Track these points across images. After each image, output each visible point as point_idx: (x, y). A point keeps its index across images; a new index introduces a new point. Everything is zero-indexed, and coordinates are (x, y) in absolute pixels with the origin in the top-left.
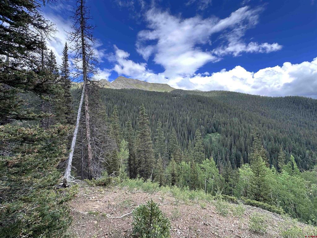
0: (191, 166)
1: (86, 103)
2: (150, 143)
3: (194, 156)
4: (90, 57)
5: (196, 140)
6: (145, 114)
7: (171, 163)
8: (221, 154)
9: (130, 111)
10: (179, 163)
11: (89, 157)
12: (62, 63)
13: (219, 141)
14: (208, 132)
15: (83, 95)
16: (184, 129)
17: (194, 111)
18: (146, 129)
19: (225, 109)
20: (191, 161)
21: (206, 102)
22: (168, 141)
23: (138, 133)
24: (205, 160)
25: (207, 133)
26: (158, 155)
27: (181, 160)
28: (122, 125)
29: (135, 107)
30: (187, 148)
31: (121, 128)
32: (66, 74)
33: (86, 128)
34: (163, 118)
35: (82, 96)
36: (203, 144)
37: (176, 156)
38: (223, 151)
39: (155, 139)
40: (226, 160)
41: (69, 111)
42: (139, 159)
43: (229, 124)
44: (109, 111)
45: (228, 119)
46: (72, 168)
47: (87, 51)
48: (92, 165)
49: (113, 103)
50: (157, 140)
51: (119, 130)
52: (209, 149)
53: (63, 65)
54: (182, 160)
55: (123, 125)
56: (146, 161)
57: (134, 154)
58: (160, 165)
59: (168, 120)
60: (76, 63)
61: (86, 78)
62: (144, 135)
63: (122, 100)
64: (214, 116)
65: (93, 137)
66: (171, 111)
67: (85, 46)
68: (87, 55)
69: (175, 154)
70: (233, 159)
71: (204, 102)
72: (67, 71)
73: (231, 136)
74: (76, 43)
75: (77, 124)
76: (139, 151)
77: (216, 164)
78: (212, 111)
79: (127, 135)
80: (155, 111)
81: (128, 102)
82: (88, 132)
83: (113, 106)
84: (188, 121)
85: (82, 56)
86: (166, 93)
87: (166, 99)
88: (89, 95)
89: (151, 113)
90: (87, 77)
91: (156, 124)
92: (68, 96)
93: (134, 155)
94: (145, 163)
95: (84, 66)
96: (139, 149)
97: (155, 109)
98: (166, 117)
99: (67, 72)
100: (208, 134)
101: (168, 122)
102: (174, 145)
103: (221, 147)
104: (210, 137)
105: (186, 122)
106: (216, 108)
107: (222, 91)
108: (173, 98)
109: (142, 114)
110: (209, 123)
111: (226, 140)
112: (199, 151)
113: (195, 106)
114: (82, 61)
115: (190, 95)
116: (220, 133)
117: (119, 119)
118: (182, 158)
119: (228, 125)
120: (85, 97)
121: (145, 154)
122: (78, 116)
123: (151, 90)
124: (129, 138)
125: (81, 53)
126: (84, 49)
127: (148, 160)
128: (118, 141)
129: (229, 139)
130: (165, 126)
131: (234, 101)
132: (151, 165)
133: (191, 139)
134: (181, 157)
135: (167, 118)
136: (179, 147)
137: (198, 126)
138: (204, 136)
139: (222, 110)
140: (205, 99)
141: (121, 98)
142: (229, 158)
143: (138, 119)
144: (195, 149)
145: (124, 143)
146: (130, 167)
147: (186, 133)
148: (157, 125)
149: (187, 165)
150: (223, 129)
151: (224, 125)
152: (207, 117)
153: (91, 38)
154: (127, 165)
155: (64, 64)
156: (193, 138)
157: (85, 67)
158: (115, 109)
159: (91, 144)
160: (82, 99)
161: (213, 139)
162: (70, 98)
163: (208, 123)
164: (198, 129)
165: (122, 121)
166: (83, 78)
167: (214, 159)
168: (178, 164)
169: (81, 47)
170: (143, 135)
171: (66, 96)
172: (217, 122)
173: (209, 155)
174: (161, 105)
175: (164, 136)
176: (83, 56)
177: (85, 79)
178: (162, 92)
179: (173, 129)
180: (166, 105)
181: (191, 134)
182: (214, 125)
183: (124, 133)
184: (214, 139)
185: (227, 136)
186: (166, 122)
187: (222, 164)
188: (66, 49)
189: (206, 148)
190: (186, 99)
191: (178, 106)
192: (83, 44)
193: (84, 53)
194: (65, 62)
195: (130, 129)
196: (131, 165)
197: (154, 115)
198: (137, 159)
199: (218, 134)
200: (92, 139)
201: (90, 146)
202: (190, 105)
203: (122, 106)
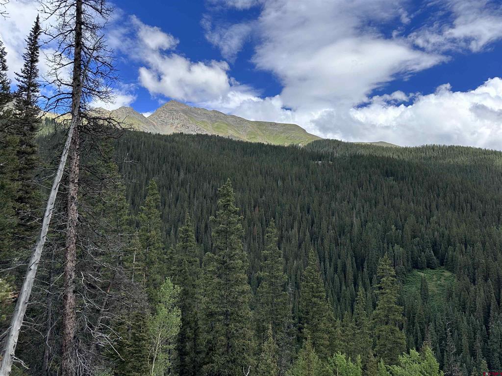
0: (364, 368)
1: (72, 175)
2: (243, 292)
3: (372, 336)
4: (95, 54)
5: (380, 288)
6: (233, 207)
7: (302, 353)
8: (456, 334)
9: (192, 196)
10: (326, 358)
11: (67, 331)
12: (23, 68)
13: (450, 295)
14: (416, 266)
15: (66, 156)
16: (343, 253)
17: (373, 201)
18: (235, 249)
19: (466, 201)
20: (364, 351)
21: (410, 178)
22: (297, 287)
23: (210, 260)
24: (408, 353)
25: (414, 267)
26: (264, 329)
27: (332, 348)
28: (168, 233)
29: (206, 185)
30: (353, 311)
31: (164, 242)
32: (29, 96)
33: (67, 245)
34: (284, 217)
35: (63, 157)
36: (400, 303)
37: (319, 334)
38: (464, 325)
39: (259, 280)
40: (473, 354)
41: (27, 193)
42: (210, 337)
43: (479, 244)
44: (135, 191)
45: (478, 231)
46: (14, 363)
47: (86, 39)
48: (71, 353)
49: (147, 170)
50: (264, 284)
51: (157, 249)
52: (419, 317)
53: (23, 72)
54: (336, 346)
55: (172, 232)
56: (229, 346)
57: (196, 322)
58: (269, 361)
59: (296, 225)
60: (56, 69)
61: (79, 110)
62: (227, 268)
63: (172, 164)
64: (435, 217)
65: (83, 270)
66: (306, 199)
67: (82, 26)
68: (86, 50)
69: (315, 329)
70: (496, 355)
71: (403, 178)
72: (32, 88)
73: (486, 280)
74: (61, 19)
75: (42, 235)
76: (211, 315)
77: (441, 368)
78: (428, 204)
79: (180, 263)
80: (261, 197)
81: (188, 170)
82: (69, 258)
83: (148, 179)
84: (356, 229)
85: (73, 51)
86: (293, 149)
87: (292, 166)
88: (82, 155)
89: (250, 204)
90: (80, 107)
91: (263, 235)
92: (29, 154)
93: (196, 324)
94: (227, 351)
95: (75, 78)
96: (213, 307)
97: (263, 191)
98: (290, 215)
99: (33, 91)
100: (415, 272)
101: (296, 229)
102: (314, 300)
103: (457, 314)
104: (423, 281)
105: (350, 232)
106: (438, 196)
107: (456, 147)
108: (312, 162)
109: (226, 206)
110: (418, 239)
111: (472, 293)
112: (387, 323)
113: (376, 189)
114: (72, 66)
115: (362, 156)
116: (451, 270)
117: (161, 217)
118: (337, 342)
119: (476, 248)
120: (70, 158)
121: (228, 325)
122: (47, 214)
123: (253, 141)
124: (185, 272)
125: (70, 46)
126: (79, 35)
127: (236, 342)
128: (154, 280)
129: (482, 290)
130: (289, 240)
131: (492, 178)
132: (244, 358)
133: (364, 285)
134: (335, 339)
135: (294, 219)
136: (328, 308)
137: (385, 245)
138: (402, 277)
139: (457, 201)
140: (407, 168)
141: (170, 159)
142: (483, 349)
143: (214, 222)
144: (377, 315)
145: (169, 290)
146: (182, 360)
147: (348, 266)
148: (266, 237)
149: (351, 364)
150: (461, 259)
151: (463, 247)
152: (412, 219)
153: (99, 8)
154: (175, 354)
155: (28, 71)
156: (371, 282)
157: (79, 81)
158: (152, 189)
159: (74, 292)
160: (62, 167)
161: (432, 287)
162: (34, 157)
163: (414, 237)
164: (386, 257)
165: (168, 222)
166: (69, 110)
167: (434, 349)
168: (324, 358)
169: (71, 31)
170: (225, 267)
171: (23, 153)
172: (442, 235)
173: (419, 334)
174: (280, 183)
175: (285, 271)
176: (75, 54)
177: (76, 113)
178: (283, 147)
179: (312, 253)
180: (294, 182)
181: (363, 268)
182: (435, 246)
183: (171, 258)
184: (435, 289)
185: (474, 281)
186: (292, 228)
187: (461, 366)
188: (35, 33)
189: (410, 315)
190: (351, 169)
191: (328, 186)
192: (79, 23)
193: (79, 44)
194: (29, 64)
195: (191, 246)
196: (186, 354)
197: (257, 208)
198: (204, 337)
199: (447, 274)
200: (79, 276)
201: (71, 299)
202: (360, 186)
203: (171, 181)
